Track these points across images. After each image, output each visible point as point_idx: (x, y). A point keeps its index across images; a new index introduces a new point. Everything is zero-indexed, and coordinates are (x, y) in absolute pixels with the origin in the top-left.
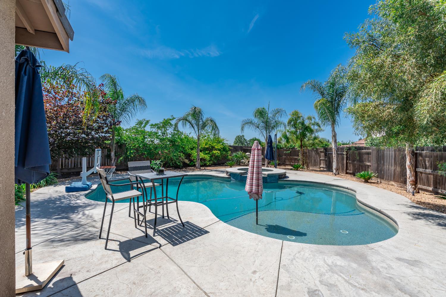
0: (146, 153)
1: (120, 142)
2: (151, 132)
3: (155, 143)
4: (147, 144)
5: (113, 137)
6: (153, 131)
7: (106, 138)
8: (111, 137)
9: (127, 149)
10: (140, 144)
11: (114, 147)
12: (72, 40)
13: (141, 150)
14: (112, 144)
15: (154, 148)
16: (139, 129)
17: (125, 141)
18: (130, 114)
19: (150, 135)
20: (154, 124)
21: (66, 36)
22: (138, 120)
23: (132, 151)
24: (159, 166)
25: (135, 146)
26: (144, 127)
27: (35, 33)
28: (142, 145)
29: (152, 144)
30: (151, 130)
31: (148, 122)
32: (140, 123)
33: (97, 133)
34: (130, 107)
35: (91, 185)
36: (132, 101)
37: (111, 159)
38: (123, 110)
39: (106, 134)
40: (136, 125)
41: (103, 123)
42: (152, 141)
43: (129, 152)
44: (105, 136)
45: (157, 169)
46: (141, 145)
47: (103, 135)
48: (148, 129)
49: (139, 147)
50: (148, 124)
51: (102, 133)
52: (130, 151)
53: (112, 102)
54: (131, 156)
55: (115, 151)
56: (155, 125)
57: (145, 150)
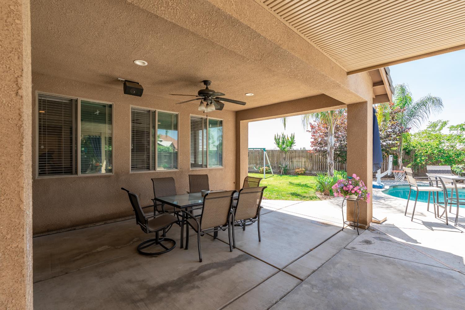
0: (442, 160)
1: (408, 149)
2: (451, 136)
3: (458, 148)
4: (444, 150)
5: (401, 143)
6: (454, 134)
7: (394, 145)
8: (399, 144)
9: (416, 155)
10: (435, 150)
11: (401, 153)
12: (394, 95)
13: (435, 157)
14: (399, 151)
15: (455, 154)
16: (432, 133)
17: (414, 147)
18: (420, 119)
19: (448, 140)
20: (455, 125)
21: (391, 93)
22: (430, 122)
23: (423, 158)
24: (461, 170)
25: (427, 152)
26: (440, 130)
27: (376, 97)
28: (437, 151)
29: (453, 150)
30: (450, 133)
31: (445, 123)
32: (434, 125)
33: (384, 141)
34: (421, 111)
35: (384, 185)
36: (423, 104)
37: (398, 166)
38: (412, 115)
39: (393, 141)
40: (428, 128)
41: (391, 132)
42: (452, 146)
43: (419, 159)
44: (392, 144)
45: (459, 172)
46: (435, 152)
47: (390, 142)
48: (445, 131)
49: (433, 153)
50: (446, 126)
51: (390, 140)
52: (421, 158)
53: (400, 111)
54: (422, 163)
55: (402, 158)
56: (456, 127)
57: (441, 157)
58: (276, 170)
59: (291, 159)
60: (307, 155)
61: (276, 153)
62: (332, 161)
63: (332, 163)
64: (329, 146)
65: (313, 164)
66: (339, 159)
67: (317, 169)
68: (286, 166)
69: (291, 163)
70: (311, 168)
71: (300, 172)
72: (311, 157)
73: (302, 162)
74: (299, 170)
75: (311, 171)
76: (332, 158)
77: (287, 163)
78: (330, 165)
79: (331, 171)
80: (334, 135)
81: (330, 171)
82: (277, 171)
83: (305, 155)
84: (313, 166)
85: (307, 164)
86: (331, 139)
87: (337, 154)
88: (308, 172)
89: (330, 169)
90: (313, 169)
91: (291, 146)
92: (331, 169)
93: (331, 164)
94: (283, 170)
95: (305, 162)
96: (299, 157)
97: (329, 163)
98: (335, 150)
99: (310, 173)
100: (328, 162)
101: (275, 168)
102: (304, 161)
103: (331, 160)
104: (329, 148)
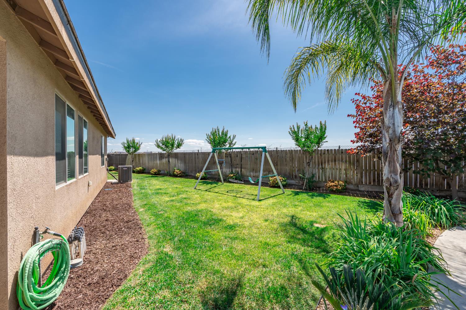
58: (298, 181)
59: (322, 165)
60: (350, 157)
61: (297, 155)
62: (396, 175)
63: (396, 182)
64: (386, 135)
65: (362, 174)
66: (416, 166)
67: (370, 183)
68: (313, 176)
69: (321, 171)
70: (358, 180)
71: (335, 187)
72: (358, 161)
73: (340, 169)
74: (333, 184)
75: (358, 186)
76: (395, 166)
77: (315, 170)
78: (391, 185)
79: (393, 201)
80: (400, 106)
81: (390, 202)
82: (299, 183)
83: (346, 158)
84: (362, 177)
85: (350, 173)
86: (393, 117)
87: (409, 155)
88: (351, 187)
89: (390, 196)
90: (363, 183)
91: (318, 143)
92: (394, 196)
93: (393, 184)
94: (306, 182)
95: (346, 170)
96: (335, 161)
97: (388, 179)
98: (407, 146)
99: (356, 188)
100: (384, 178)
101: (295, 177)
102: (343, 167)
103: (394, 171)
104: (388, 140)
